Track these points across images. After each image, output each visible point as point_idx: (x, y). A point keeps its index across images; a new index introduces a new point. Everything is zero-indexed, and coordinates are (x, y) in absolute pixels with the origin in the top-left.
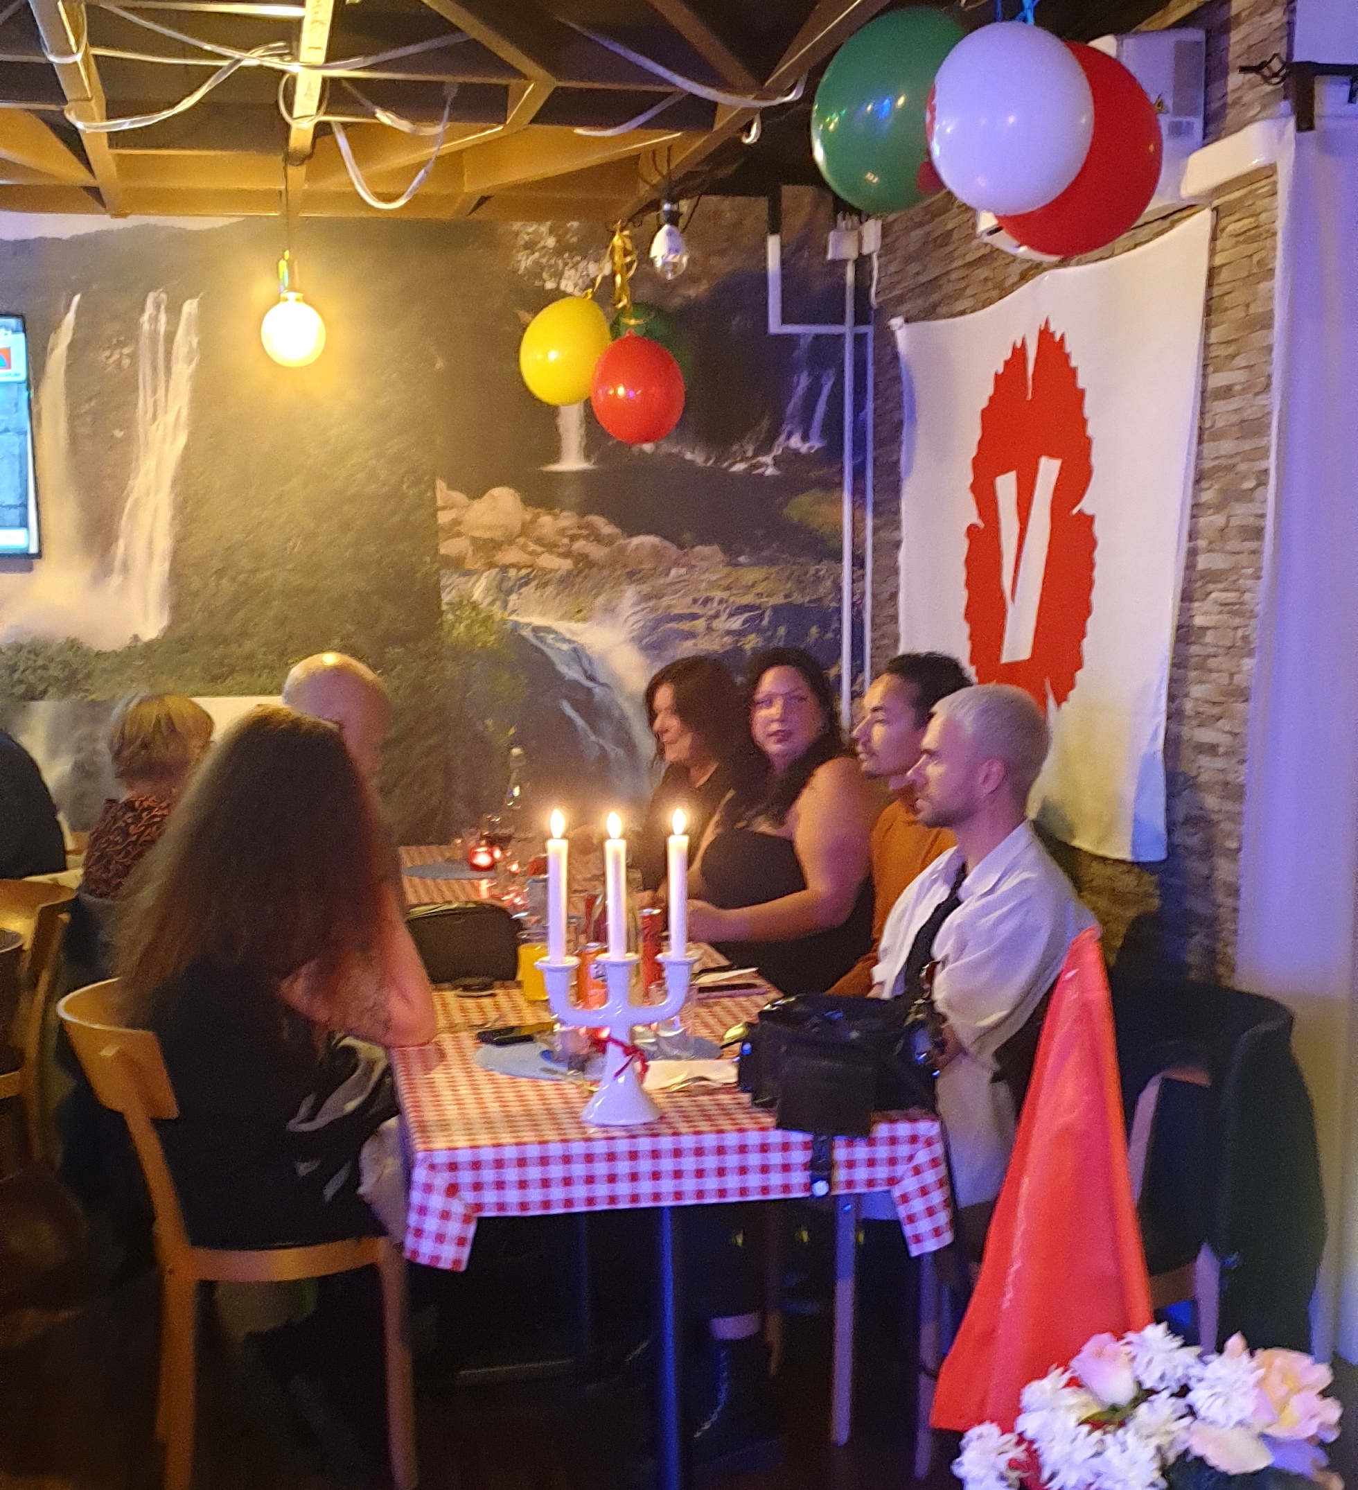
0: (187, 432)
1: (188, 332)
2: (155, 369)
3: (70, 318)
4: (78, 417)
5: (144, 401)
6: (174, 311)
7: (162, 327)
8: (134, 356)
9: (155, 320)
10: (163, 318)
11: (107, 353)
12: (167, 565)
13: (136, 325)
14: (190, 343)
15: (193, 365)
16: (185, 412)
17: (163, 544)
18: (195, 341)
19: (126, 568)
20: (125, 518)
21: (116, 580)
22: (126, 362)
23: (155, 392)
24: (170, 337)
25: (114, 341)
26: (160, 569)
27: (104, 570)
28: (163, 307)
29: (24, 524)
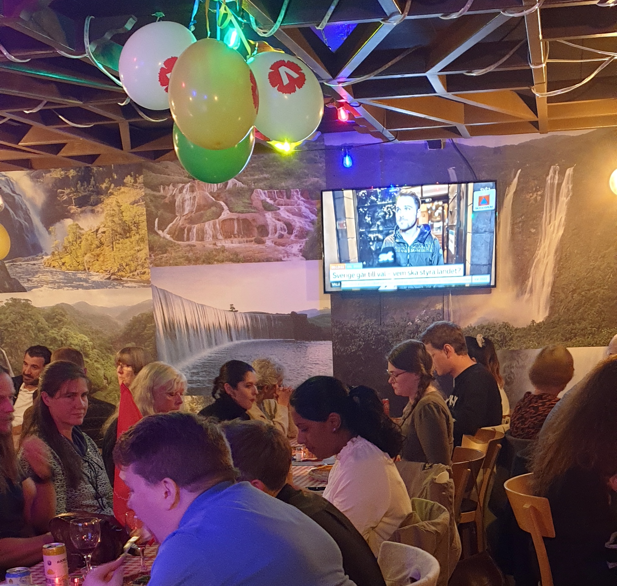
0: (564, 228)
1: (568, 183)
2: (551, 201)
3: (516, 180)
4: (516, 224)
5: (545, 215)
6: (562, 173)
7: (556, 182)
8: (542, 196)
9: (553, 178)
10: (557, 177)
11: (531, 195)
12: (550, 289)
13: (545, 181)
14: (569, 187)
15: (569, 198)
16: (563, 219)
17: (549, 279)
18: (570, 187)
19: (531, 291)
20: (533, 269)
21: (527, 296)
22: (539, 198)
23: (550, 211)
24: (559, 185)
25: (534, 189)
26: (547, 290)
27: (522, 292)
28: (557, 172)
29: (489, 272)
